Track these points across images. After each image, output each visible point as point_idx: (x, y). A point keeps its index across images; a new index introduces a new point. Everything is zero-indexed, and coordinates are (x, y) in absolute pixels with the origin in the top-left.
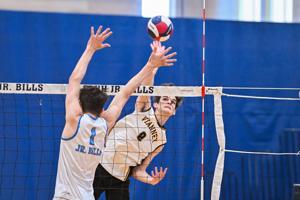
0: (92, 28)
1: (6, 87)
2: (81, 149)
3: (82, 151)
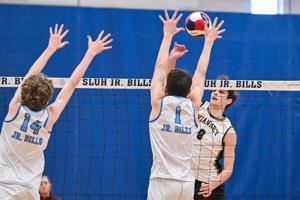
0: (160, 17)
1: (118, 83)
2: (167, 128)
3: (168, 130)
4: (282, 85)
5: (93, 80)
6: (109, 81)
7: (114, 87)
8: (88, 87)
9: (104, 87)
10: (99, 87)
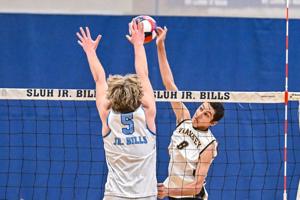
1: (66, 94)
4: (252, 96)
5: (38, 91)
6: (56, 91)
7: (61, 98)
8: (32, 98)
9: (50, 98)
10: (46, 98)
